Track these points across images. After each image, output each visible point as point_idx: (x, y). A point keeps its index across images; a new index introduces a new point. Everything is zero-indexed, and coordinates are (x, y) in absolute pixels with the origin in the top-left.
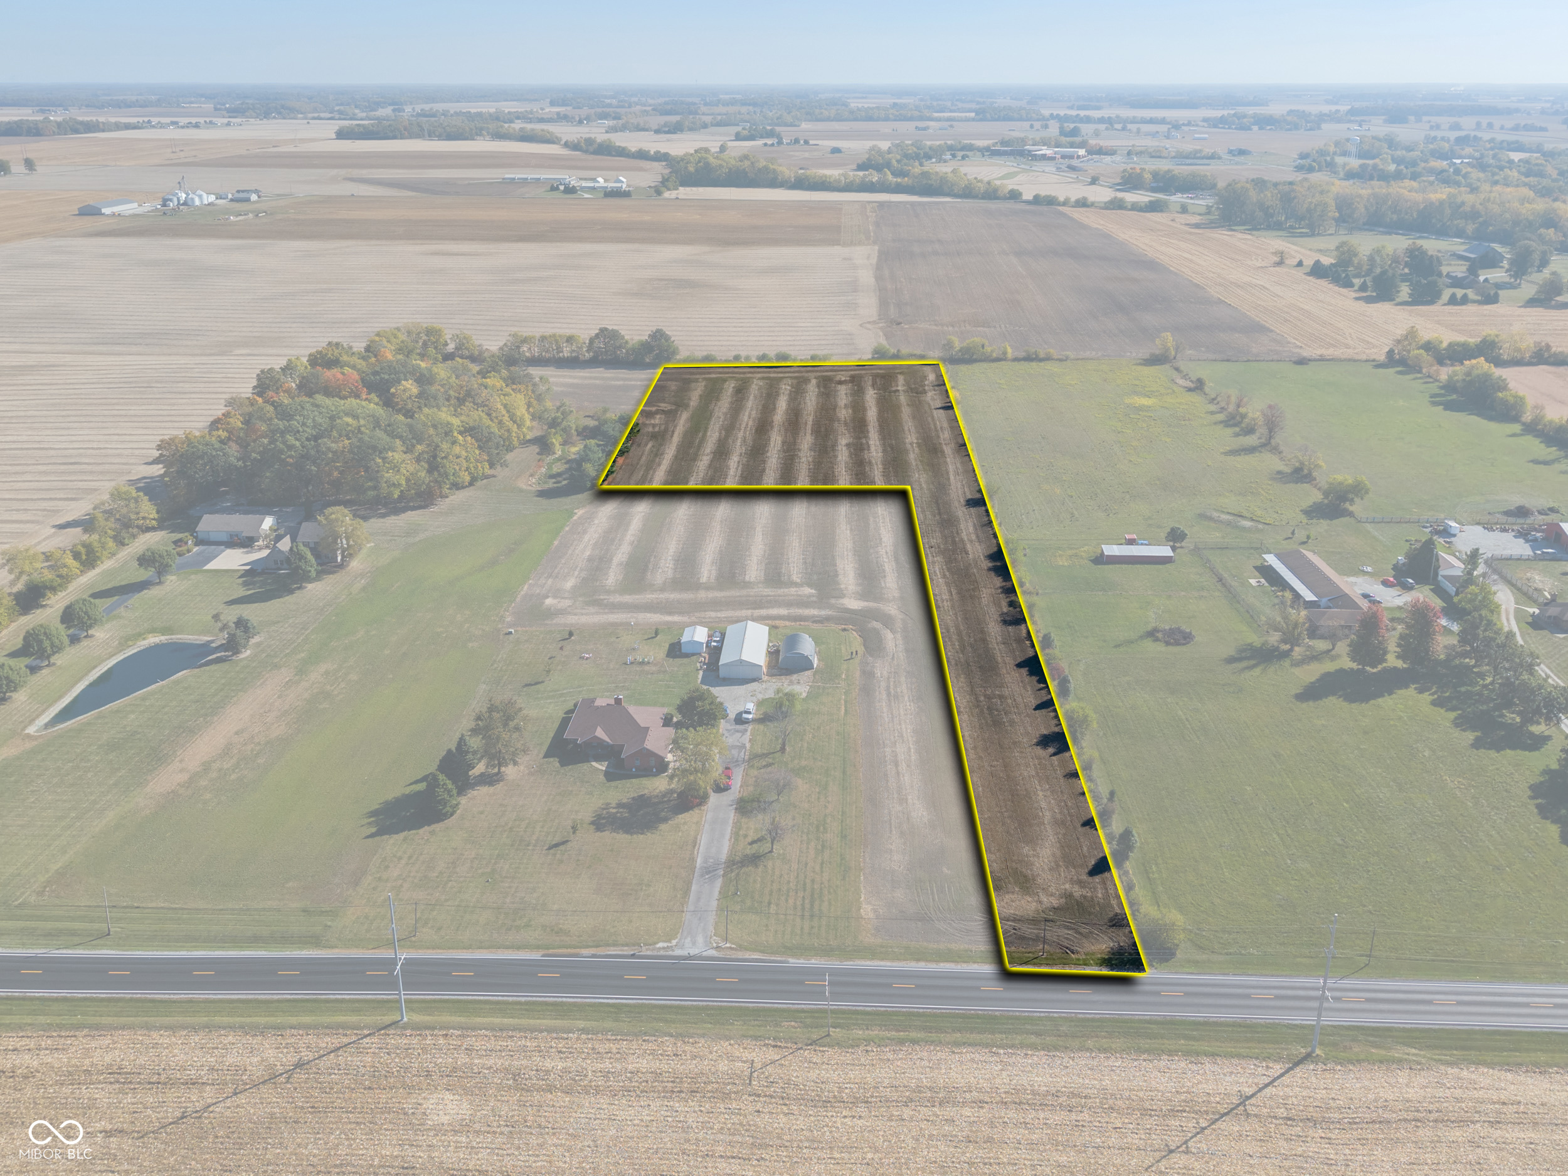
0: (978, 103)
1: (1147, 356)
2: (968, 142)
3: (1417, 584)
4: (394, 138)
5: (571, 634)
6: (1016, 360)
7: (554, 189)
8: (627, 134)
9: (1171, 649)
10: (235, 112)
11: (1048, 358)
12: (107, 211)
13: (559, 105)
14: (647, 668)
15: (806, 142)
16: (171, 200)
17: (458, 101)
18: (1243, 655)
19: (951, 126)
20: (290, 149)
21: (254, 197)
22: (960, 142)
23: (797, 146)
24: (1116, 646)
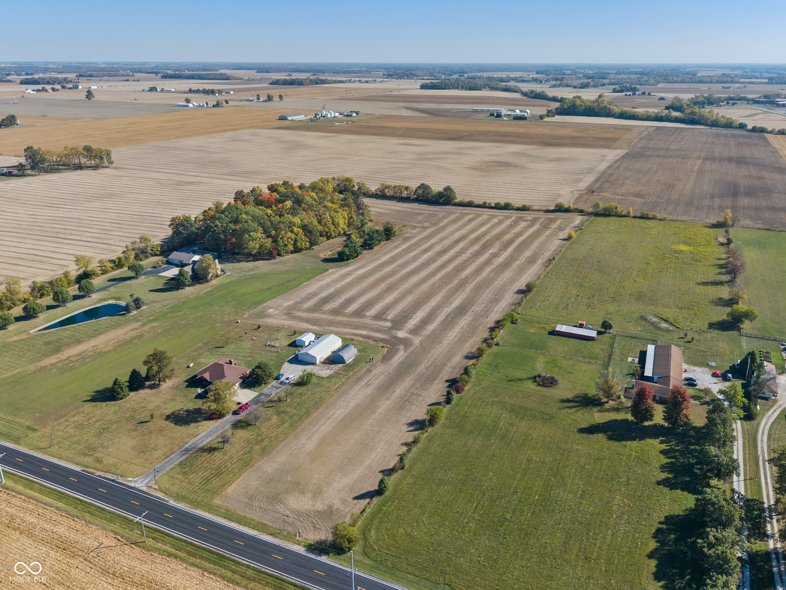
0: (778, 74)
1: (715, 222)
2: (744, 95)
3: (733, 378)
4: (446, 89)
5: (259, 327)
6: (635, 217)
7: (492, 115)
8: (561, 88)
9: (539, 388)
10: (390, 76)
11: (654, 218)
12: (289, 118)
13: (540, 74)
14: (273, 349)
15: (649, 94)
16: (318, 114)
17: (494, 72)
18: (576, 399)
19: (745, 87)
20: (396, 93)
21: (354, 115)
22: (738, 96)
23: (643, 96)
24: (510, 381)
